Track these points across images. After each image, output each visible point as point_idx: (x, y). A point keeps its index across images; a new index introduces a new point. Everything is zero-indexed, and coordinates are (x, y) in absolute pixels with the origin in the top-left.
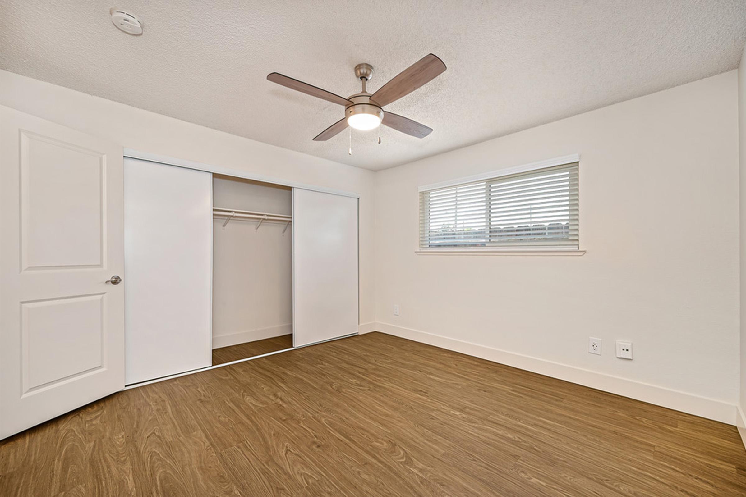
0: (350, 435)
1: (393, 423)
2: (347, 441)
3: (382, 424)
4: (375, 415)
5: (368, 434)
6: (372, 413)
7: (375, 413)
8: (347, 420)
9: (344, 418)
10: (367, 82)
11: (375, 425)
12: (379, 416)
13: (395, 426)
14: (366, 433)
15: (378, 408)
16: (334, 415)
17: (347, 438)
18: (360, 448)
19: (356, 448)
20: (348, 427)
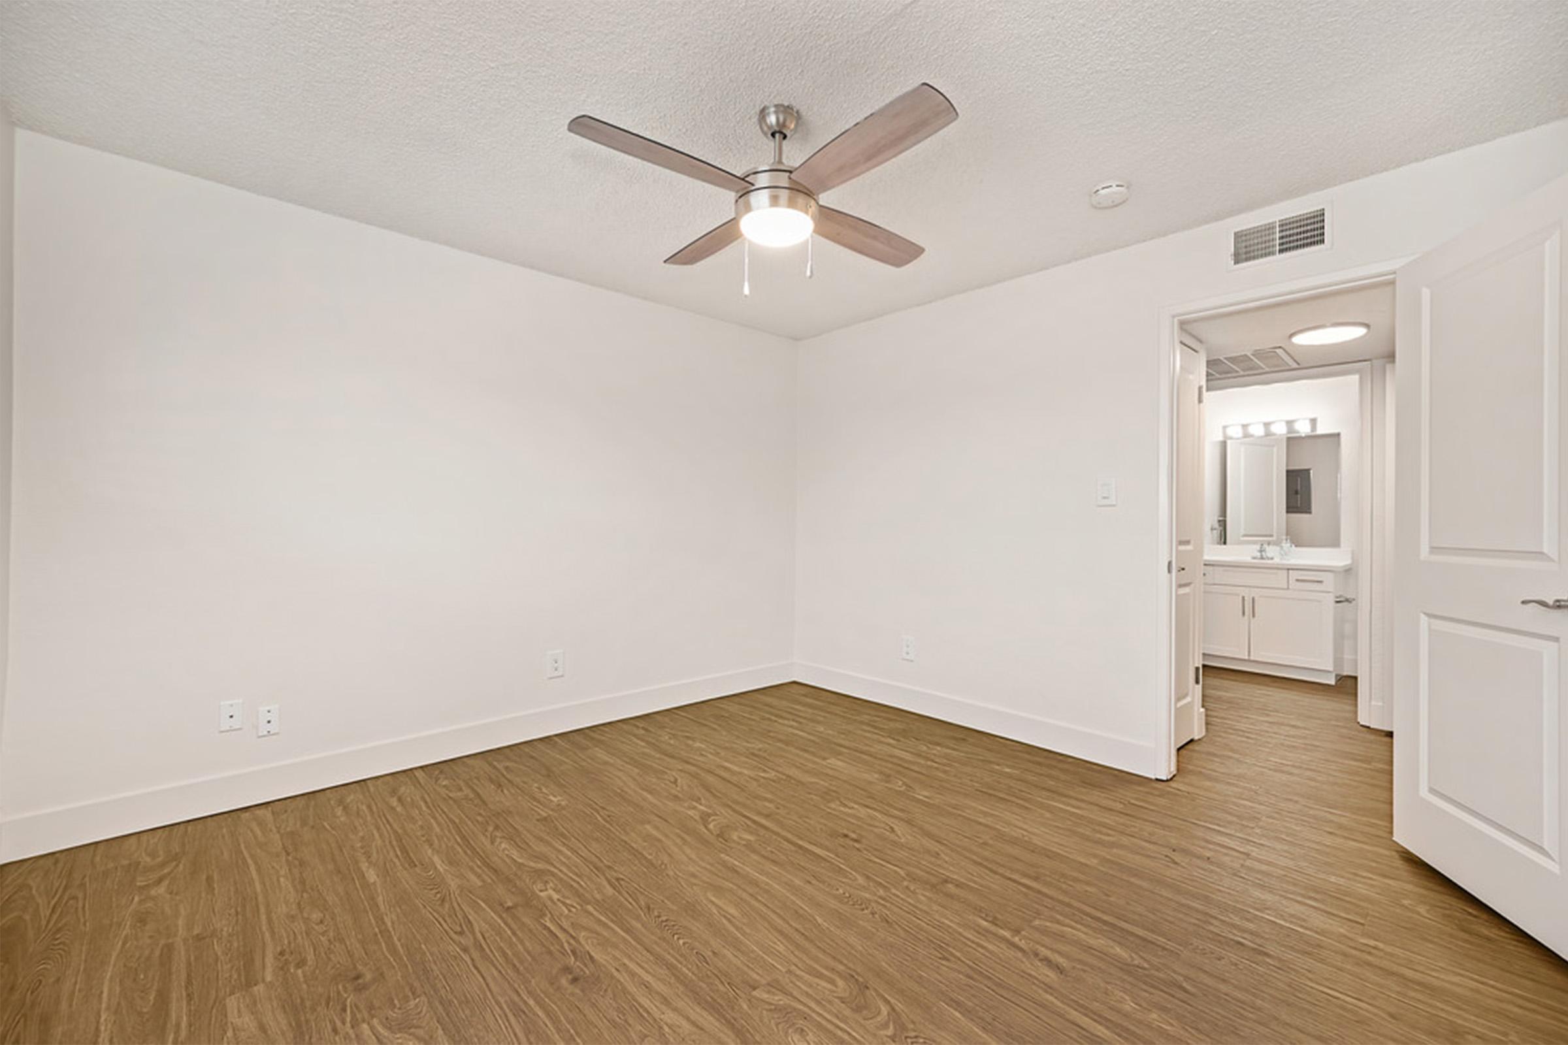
0: (796, 852)
1: (710, 872)
2: (801, 843)
3: (734, 870)
4: (744, 890)
5: (763, 853)
6: (751, 895)
7: (745, 895)
8: (808, 878)
9: (814, 882)
10: (785, 142)
11: (748, 869)
12: (735, 888)
13: (708, 867)
14: (766, 854)
15: (732, 911)
16: (841, 891)
17: (800, 847)
18: (778, 834)
19: (784, 833)
20: (802, 864)
